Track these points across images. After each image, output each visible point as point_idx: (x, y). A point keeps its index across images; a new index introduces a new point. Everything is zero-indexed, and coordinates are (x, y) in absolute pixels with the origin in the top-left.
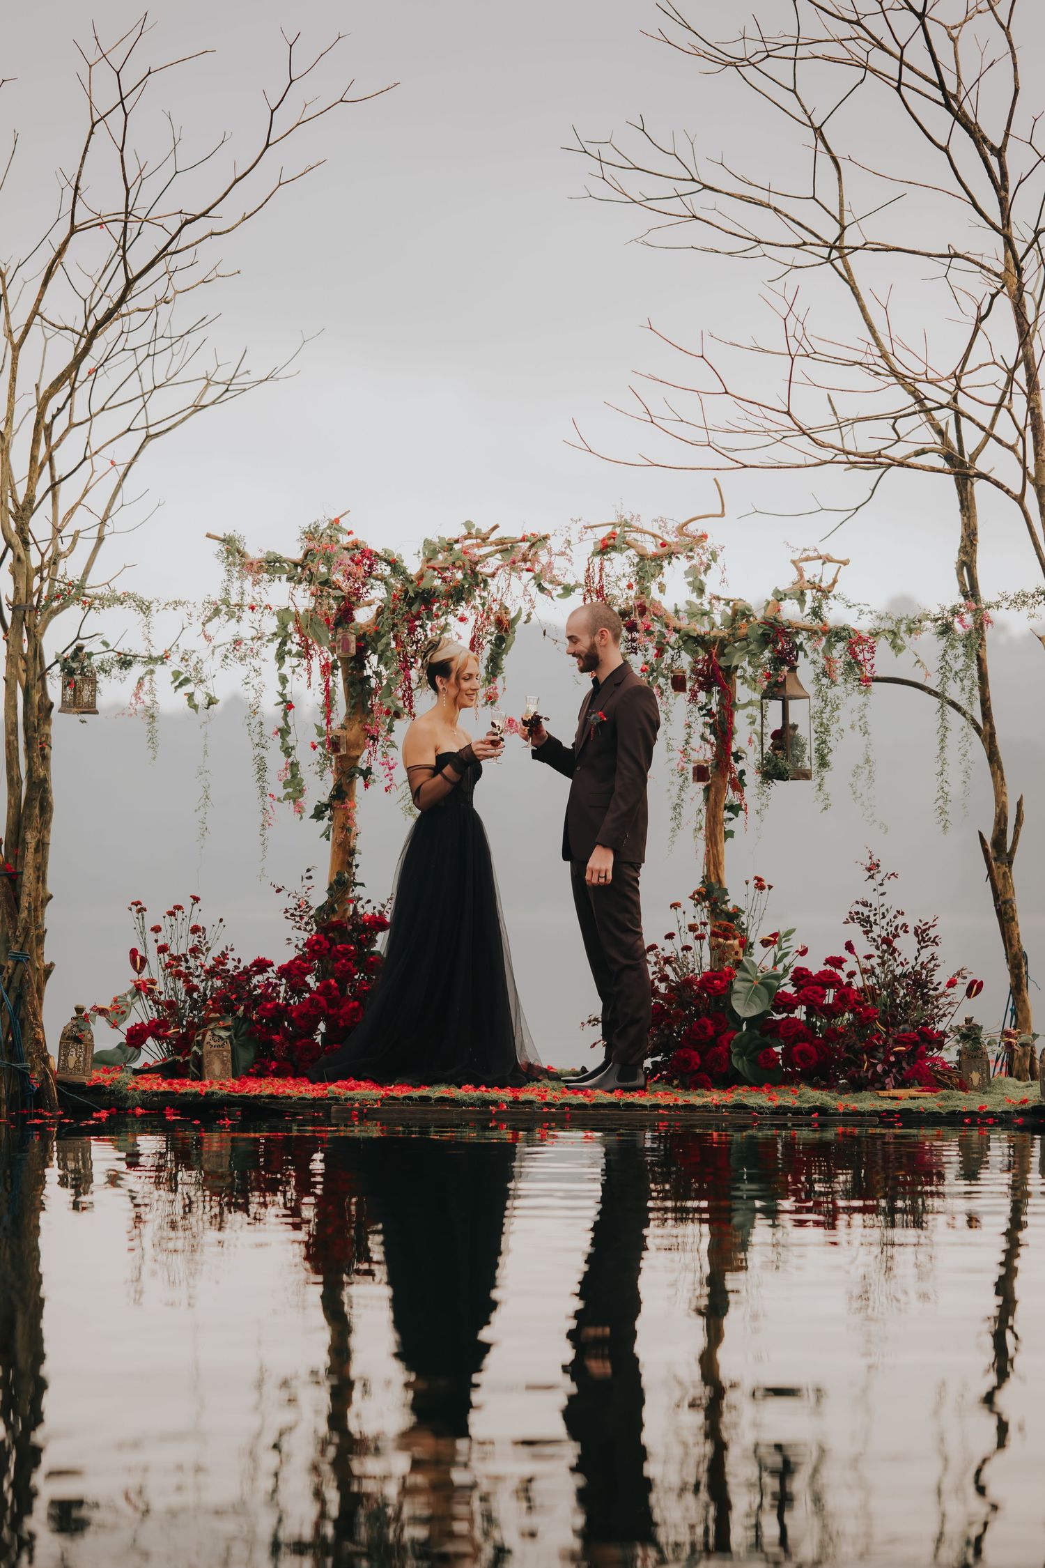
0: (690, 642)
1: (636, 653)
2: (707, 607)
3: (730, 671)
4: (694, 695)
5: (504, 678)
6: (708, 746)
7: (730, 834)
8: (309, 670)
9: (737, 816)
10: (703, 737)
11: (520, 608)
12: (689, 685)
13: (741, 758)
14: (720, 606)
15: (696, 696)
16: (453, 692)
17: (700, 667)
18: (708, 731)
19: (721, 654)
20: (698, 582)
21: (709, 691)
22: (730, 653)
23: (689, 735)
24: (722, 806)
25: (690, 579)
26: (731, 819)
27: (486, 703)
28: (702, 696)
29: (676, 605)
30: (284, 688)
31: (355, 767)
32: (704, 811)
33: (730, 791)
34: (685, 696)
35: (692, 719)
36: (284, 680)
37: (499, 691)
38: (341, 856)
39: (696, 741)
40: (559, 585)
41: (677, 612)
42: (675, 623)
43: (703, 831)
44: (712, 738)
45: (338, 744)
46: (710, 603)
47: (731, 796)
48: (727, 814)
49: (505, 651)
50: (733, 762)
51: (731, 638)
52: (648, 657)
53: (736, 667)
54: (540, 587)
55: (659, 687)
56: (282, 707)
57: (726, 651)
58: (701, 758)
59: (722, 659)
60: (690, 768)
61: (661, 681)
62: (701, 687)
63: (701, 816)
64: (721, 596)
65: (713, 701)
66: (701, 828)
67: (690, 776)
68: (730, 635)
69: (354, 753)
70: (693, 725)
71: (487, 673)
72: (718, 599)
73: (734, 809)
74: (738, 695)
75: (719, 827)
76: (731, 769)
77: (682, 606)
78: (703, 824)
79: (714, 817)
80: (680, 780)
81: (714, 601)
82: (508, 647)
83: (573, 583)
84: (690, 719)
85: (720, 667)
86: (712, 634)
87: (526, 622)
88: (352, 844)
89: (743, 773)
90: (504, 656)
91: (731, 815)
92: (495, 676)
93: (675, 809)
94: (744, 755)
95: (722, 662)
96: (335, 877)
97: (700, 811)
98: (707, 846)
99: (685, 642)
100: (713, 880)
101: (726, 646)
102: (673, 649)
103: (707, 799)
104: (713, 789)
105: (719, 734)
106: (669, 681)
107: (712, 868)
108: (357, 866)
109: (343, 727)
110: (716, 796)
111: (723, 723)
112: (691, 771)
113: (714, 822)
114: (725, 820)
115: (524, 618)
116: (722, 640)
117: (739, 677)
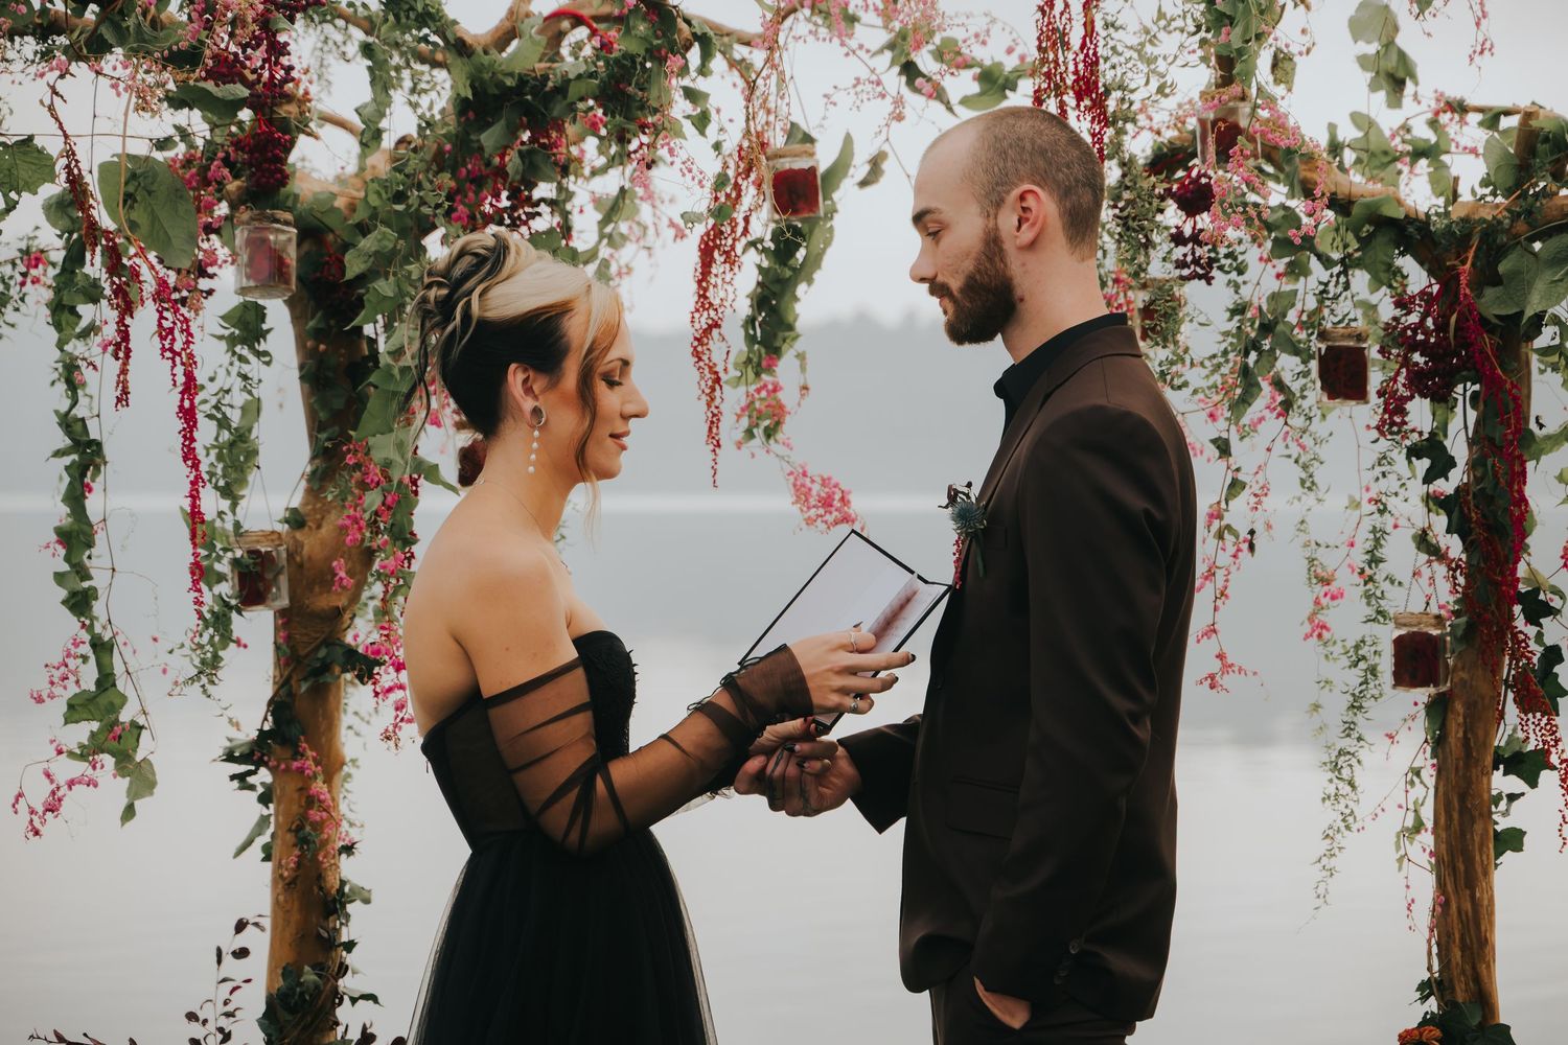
0: (1380, 240)
1: (1209, 280)
2: (1423, 132)
3: (1518, 330)
4: (1395, 409)
5: (801, 357)
6: (1441, 570)
7: (1513, 840)
8: (121, 346)
9: (1533, 784)
10: (1423, 541)
11: (848, 141)
12: (1375, 379)
13: (1550, 611)
14: (1472, 132)
15: (1403, 412)
16: (566, 422)
17: (1414, 318)
18: (1440, 521)
19: (1488, 276)
20: (1394, 57)
21: (1441, 398)
22: (1515, 274)
23: (1378, 535)
24: (1489, 760)
25: (1372, 48)
26: (1512, 797)
27: (750, 434)
28: (1420, 413)
29: (1332, 128)
30: (75, 403)
31: (333, 640)
32: (1429, 776)
33: (1512, 711)
34: (1368, 412)
35: (1391, 483)
36: (71, 376)
37: (788, 397)
38: (295, 917)
39: (1401, 554)
40: (968, 66)
41: (1335, 148)
42: (1328, 181)
43: (1427, 839)
44: (1454, 546)
45: (260, 577)
46: (1433, 124)
47: (1513, 725)
48: (1502, 782)
49: (805, 272)
50: (1520, 623)
51: (1521, 226)
52: (1245, 291)
53: (1537, 322)
54: (910, 70)
55: (1279, 384)
56: (67, 460)
57: (1502, 268)
58: (1417, 606)
59: (1490, 293)
60: (1386, 636)
61: (1287, 364)
62: (1420, 383)
63: (1418, 792)
64: (1471, 101)
65: (1455, 424)
66: (1418, 827)
67: (1386, 664)
68: (1515, 216)
69: (323, 602)
70: (1392, 503)
71: (751, 340)
72: (1459, 108)
73: (1527, 765)
74: (1536, 409)
75: (1478, 827)
76: (1519, 650)
77: (1348, 133)
78: (1428, 814)
79: (1463, 797)
80: (1354, 677)
81: (1445, 118)
82: (814, 262)
83: (1010, 63)
84: (1383, 484)
85: (1483, 321)
86: (1457, 213)
87: (864, 184)
88: (332, 883)
89: (1553, 655)
90: (801, 289)
91: (1513, 783)
92: (774, 352)
93: (1336, 768)
94: (1556, 603)
95: (1492, 303)
96: (280, 982)
97: (1417, 773)
98: (1441, 885)
99: (1365, 243)
100: (1460, 997)
101: (1501, 252)
102: (1327, 263)
103: (1439, 743)
104: (1459, 707)
105: (1478, 533)
106: (1314, 365)
107: (1457, 954)
108: (350, 946)
109: (296, 520)
110: (1469, 728)
111: (1491, 499)
112: (1388, 651)
113: (1464, 810)
114: (1497, 799)
115: (860, 170)
116: (1491, 229)
117: (1545, 352)
